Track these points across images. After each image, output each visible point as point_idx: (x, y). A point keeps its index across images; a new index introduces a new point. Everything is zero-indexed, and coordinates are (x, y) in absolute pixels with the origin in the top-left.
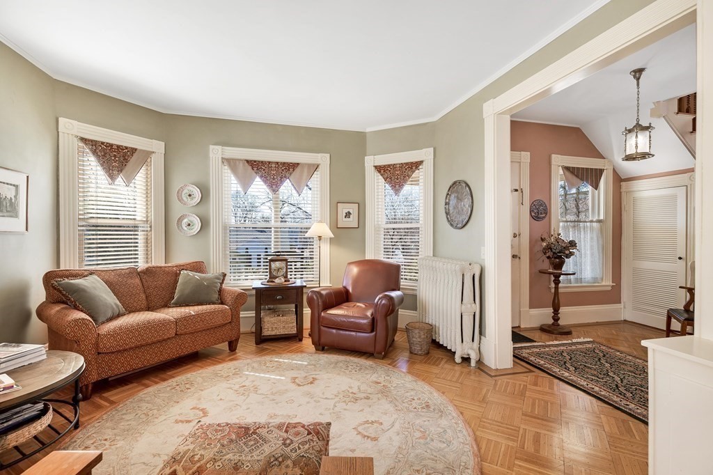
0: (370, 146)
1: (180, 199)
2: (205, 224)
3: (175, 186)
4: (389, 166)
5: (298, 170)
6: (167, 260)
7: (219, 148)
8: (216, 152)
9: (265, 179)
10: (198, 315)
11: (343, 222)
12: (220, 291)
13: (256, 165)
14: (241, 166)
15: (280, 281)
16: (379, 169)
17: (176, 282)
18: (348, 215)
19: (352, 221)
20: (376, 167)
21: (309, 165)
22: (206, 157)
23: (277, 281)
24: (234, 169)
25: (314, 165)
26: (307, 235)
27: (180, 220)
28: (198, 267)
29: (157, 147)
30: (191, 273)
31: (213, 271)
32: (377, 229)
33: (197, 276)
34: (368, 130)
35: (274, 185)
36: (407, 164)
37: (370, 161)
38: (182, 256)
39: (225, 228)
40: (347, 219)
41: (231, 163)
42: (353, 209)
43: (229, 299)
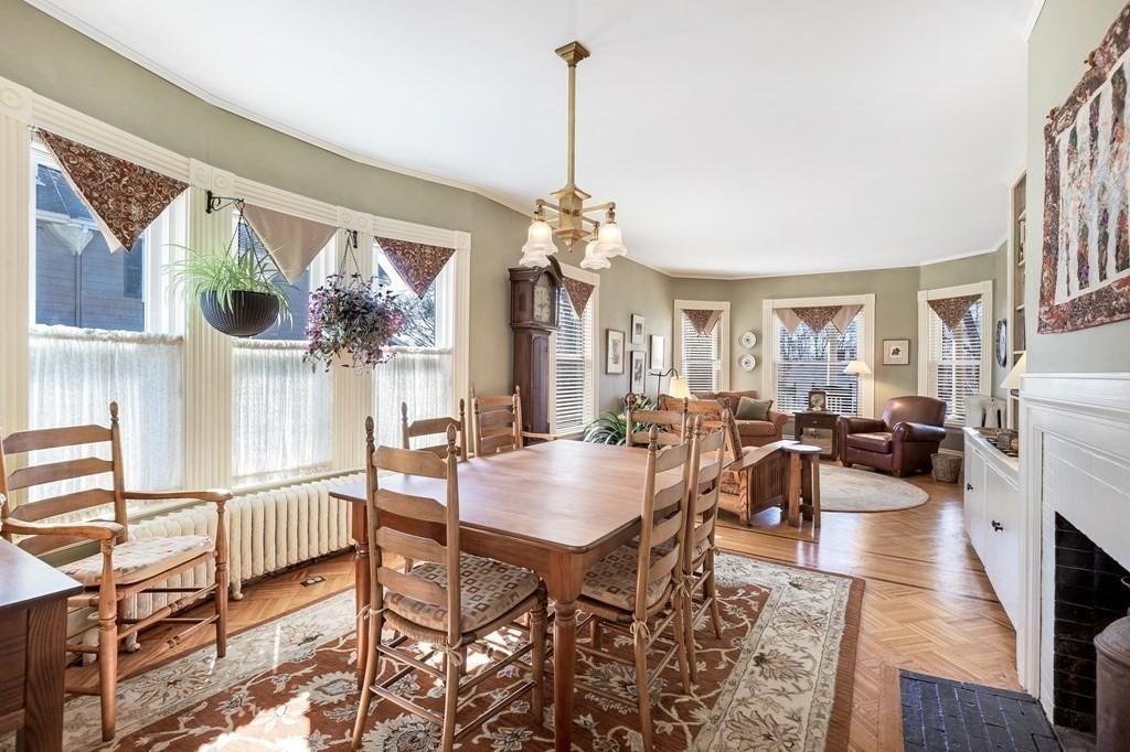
0: (923, 280)
1: (741, 344)
2: (758, 362)
3: (737, 334)
4: (943, 300)
5: (841, 312)
6: (731, 389)
7: (770, 301)
8: (768, 305)
9: (808, 322)
10: (751, 425)
11: (890, 359)
12: (768, 412)
13: (801, 312)
14: (787, 314)
15: (817, 409)
16: (932, 303)
17: (738, 404)
18: (896, 352)
19: (903, 358)
20: (929, 302)
21: (852, 307)
22: (760, 309)
23: (814, 409)
24: (782, 318)
25: (857, 306)
26: (845, 372)
27: (740, 359)
28: (753, 395)
29: (725, 306)
30: (748, 399)
31: (764, 398)
32: (930, 366)
33: (752, 400)
34: (921, 264)
35: (816, 327)
36: (962, 298)
37: (923, 297)
38: (742, 386)
39: (774, 365)
40: (895, 356)
41: (779, 312)
42: (903, 346)
43: (773, 419)
